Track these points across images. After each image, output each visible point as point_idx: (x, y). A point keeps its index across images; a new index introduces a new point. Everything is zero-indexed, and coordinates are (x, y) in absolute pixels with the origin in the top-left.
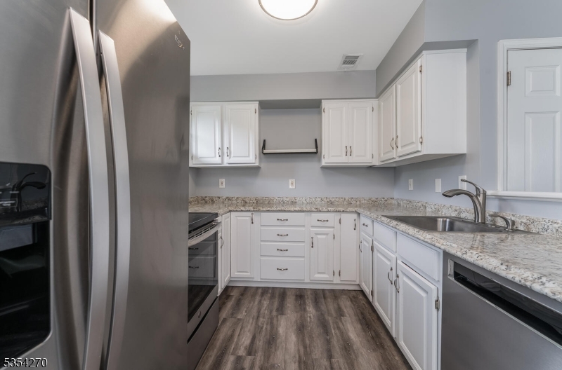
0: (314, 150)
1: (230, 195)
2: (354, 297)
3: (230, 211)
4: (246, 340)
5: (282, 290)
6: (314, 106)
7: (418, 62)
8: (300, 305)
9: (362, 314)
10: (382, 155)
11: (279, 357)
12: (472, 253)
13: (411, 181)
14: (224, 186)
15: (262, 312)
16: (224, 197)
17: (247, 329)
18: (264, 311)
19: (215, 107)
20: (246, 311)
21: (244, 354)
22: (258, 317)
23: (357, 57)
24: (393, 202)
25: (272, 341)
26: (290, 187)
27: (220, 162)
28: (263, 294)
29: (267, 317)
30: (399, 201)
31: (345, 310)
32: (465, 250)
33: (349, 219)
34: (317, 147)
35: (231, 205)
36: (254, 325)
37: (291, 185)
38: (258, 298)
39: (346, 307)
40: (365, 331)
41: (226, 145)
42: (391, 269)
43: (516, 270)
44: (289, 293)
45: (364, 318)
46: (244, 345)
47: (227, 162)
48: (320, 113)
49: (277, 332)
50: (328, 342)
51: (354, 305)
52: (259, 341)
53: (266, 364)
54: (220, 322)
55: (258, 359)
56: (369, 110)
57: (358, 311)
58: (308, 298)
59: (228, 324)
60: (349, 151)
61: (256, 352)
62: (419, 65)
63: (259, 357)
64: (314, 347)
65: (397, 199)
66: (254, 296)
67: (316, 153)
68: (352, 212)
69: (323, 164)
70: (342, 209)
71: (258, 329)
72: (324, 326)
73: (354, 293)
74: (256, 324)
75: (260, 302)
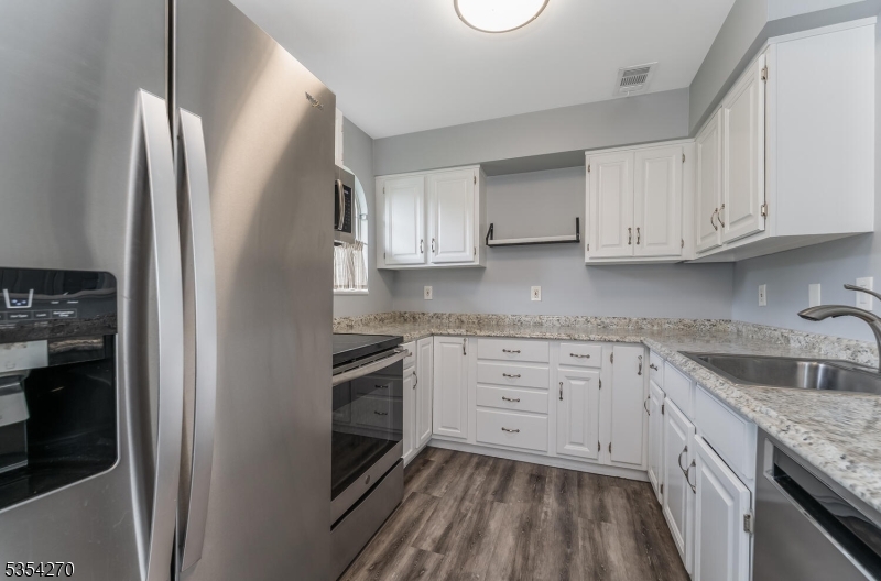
0: (574, 237)
1: (439, 311)
2: (635, 492)
3: (432, 335)
4: (437, 530)
5: (510, 464)
6: (573, 163)
7: (760, 61)
8: (534, 491)
9: (643, 523)
10: (699, 242)
11: (479, 565)
12: (797, 431)
13: (763, 288)
14: (430, 297)
15: (470, 492)
16: (431, 314)
17: (442, 514)
18: (475, 491)
19: (416, 180)
20: (447, 487)
21: (429, 549)
22: (463, 499)
23: (647, 70)
24: (731, 327)
25: (475, 538)
26: (533, 299)
27: (423, 261)
28: (478, 466)
29: (475, 501)
30: (740, 327)
31: (612, 512)
32: (789, 423)
33: (628, 355)
34: (578, 231)
35: (439, 326)
36: (453, 509)
37: (534, 295)
38: (469, 470)
39: (614, 506)
40: (639, 552)
41: (431, 235)
42: (686, 450)
43: (865, 473)
44: (520, 470)
45: (644, 531)
46: (433, 536)
47: (433, 260)
48: (583, 174)
49: (486, 527)
50: (568, 558)
51: (631, 506)
52: (457, 534)
53: (458, 570)
54: (406, 497)
55: (449, 560)
56: (675, 160)
57: (636, 517)
58: (550, 482)
59: (417, 501)
60: (635, 237)
61: (447, 550)
62: (761, 66)
63: (451, 558)
64: (541, 561)
65: (738, 323)
66: (464, 466)
67: (578, 241)
68: (635, 343)
69: (587, 260)
70: (615, 338)
71: (459, 516)
72: (567, 531)
73: (637, 487)
74: (458, 508)
75: (471, 477)
